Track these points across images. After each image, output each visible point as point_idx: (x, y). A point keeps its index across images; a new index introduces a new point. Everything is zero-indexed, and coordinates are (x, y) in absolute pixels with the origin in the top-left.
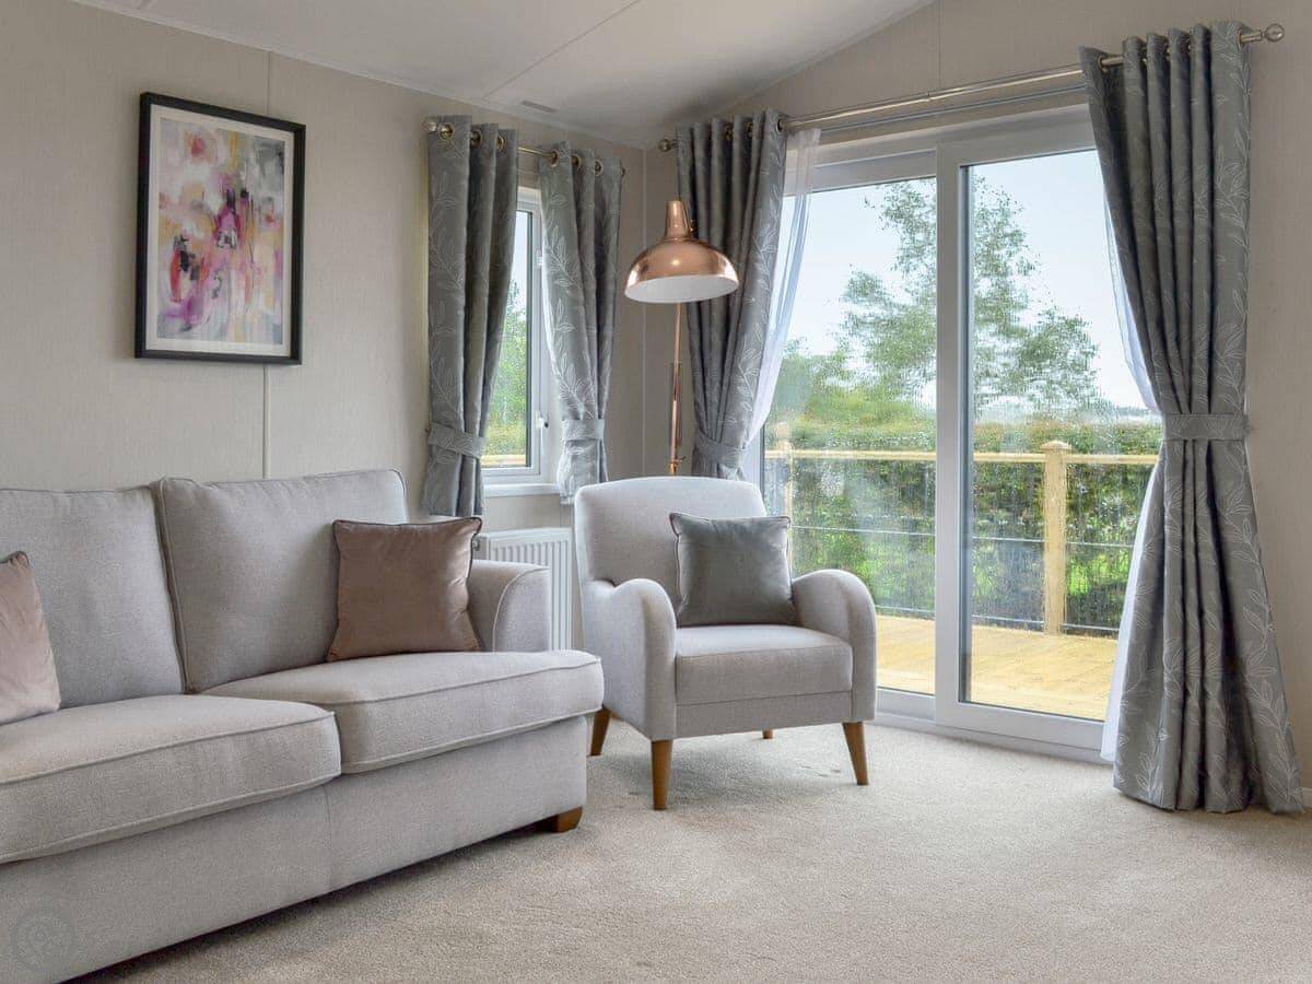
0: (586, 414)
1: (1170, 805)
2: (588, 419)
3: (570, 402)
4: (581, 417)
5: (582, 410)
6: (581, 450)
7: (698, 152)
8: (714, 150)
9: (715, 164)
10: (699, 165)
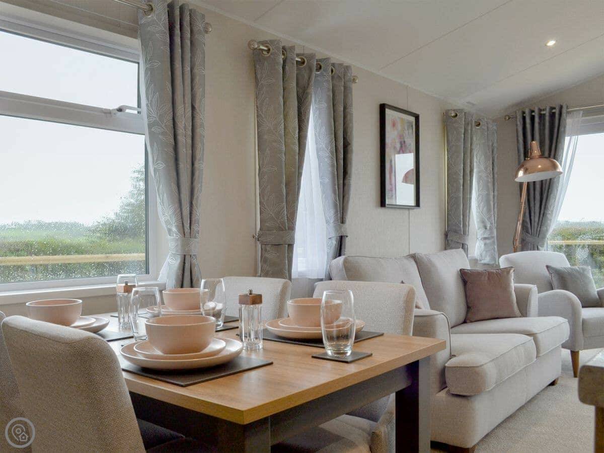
0: (490, 227)
2: (491, 229)
3: (483, 222)
4: (488, 228)
5: (488, 226)
6: (488, 241)
7: (528, 121)
8: (537, 120)
9: (537, 125)
10: (528, 126)
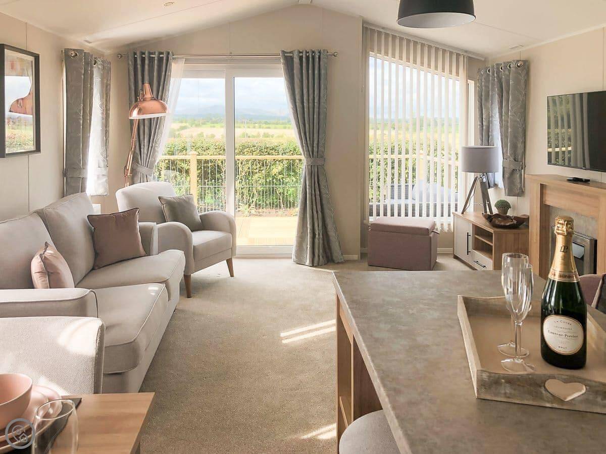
1: (311, 265)
7: (139, 62)
8: (147, 62)
9: (146, 67)
10: (139, 66)
